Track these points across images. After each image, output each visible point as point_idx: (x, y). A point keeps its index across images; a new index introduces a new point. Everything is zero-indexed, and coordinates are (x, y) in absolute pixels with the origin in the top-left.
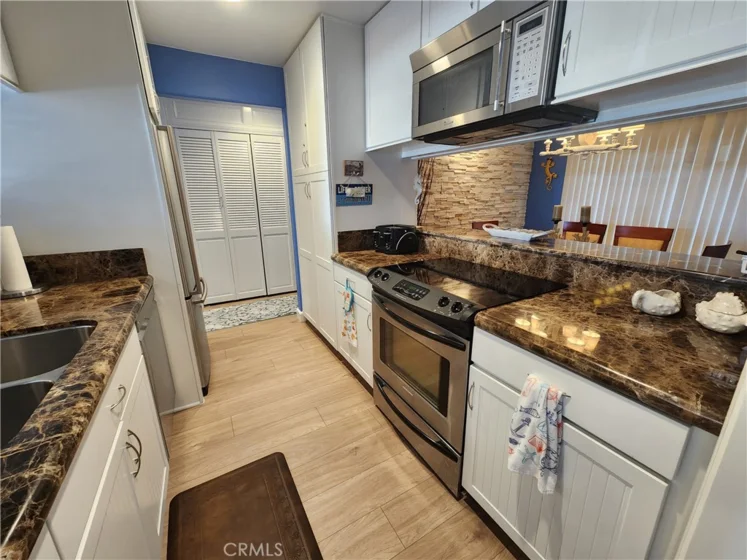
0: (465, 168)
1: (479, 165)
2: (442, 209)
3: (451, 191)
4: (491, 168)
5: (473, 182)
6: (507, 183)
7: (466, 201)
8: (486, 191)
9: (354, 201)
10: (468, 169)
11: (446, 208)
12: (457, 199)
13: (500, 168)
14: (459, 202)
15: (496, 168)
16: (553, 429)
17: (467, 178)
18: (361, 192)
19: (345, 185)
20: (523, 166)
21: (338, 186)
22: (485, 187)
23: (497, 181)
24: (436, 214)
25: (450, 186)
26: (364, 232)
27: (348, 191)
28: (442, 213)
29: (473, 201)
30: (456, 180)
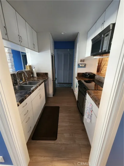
9: (82, 67)
16: (90, 112)
18: (83, 65)
19: (80, 64)
21: (78, 64)
26: (83, 73)
27: (80, 65)
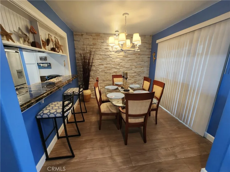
0: (117, 56)
1: (123, 55)
2: (108, 70)
3: (112, 64)
4: (129, 56)
5: (121, 61)
6: (138, 61)
7: (118, 67)
8: (127, 64)
9: (44, 68)
10: (118, 57)
11: (109, 70)
12: (114, 67)
13: (134, 56)
14: (115, 68)
15: (131, 56)
17: (118, 60)
18: (46, 65)
19: (40, 63)
20: (146, 55)
21: (38, 63)
22: (127, 63)
23: (132, 61)
24: (105, 71)
25: (111, 62)
27: (41, 65)
28: (108, 71)
29: (122, 67)
30: (113, 60)
